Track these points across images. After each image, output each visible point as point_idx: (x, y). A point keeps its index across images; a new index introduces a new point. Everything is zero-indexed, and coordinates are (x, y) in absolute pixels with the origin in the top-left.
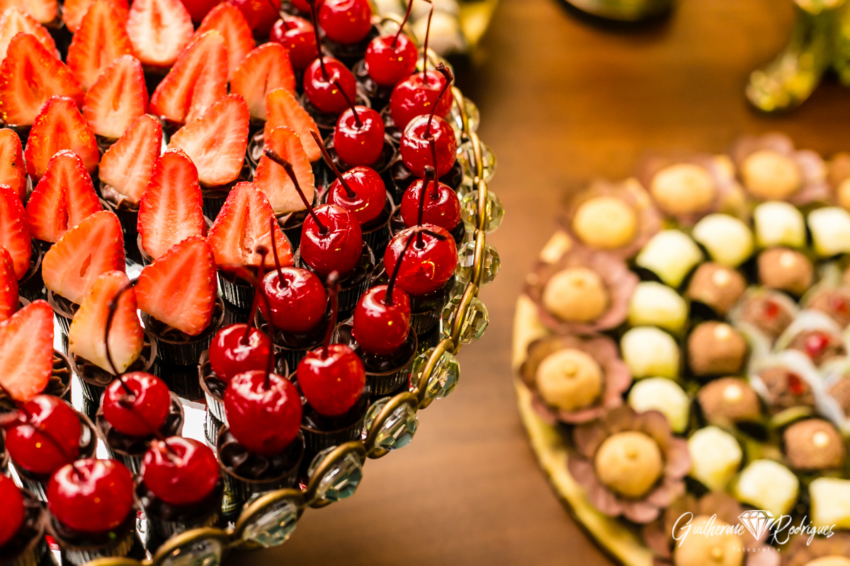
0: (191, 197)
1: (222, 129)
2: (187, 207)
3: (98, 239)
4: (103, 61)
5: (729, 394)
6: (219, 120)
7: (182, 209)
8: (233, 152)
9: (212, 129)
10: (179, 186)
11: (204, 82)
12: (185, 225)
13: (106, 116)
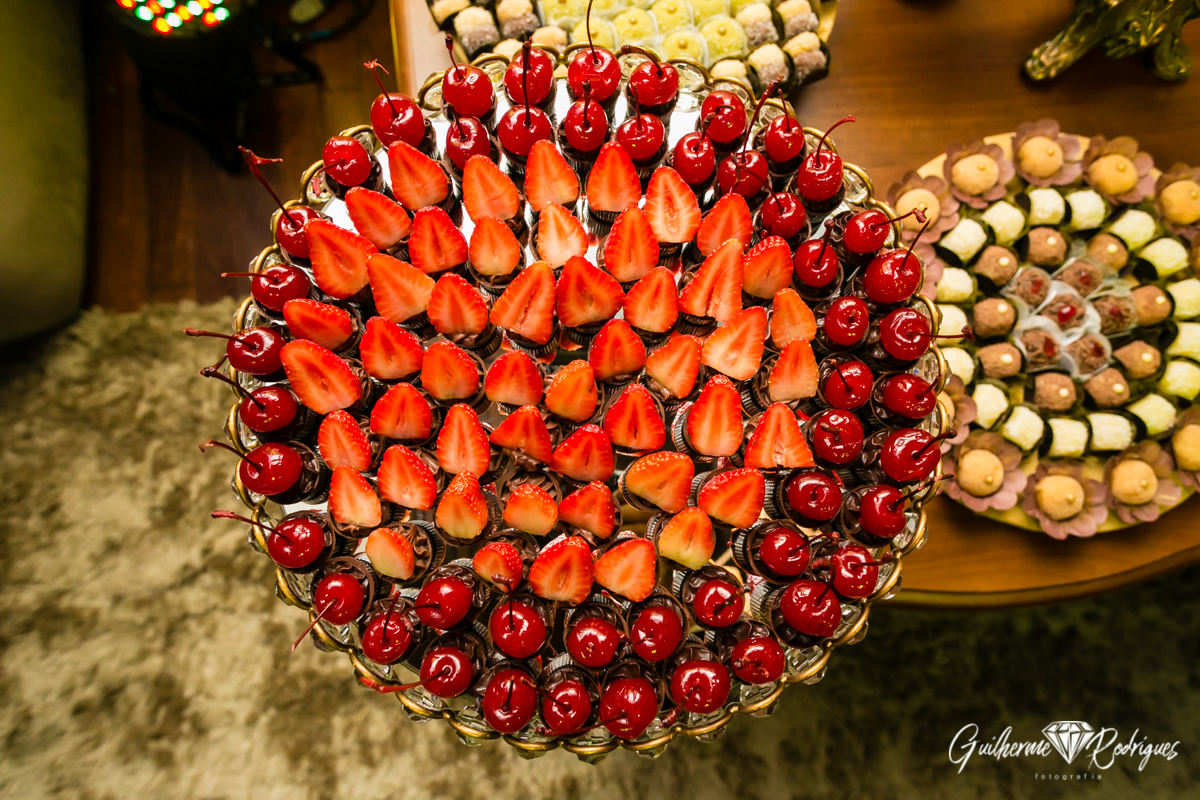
0: (734, 414)
1: (743, 335)
2: (730, 420)
3: (676, 473)
4: (633, 257)
5: (1004, 357)
6: (742, 328)
7: (725, 422)
8: (755, 353)
9: (736, 334)
10: (724, 406)
11: (723, 282)
12: (728, 434)
13: (644, 314)
